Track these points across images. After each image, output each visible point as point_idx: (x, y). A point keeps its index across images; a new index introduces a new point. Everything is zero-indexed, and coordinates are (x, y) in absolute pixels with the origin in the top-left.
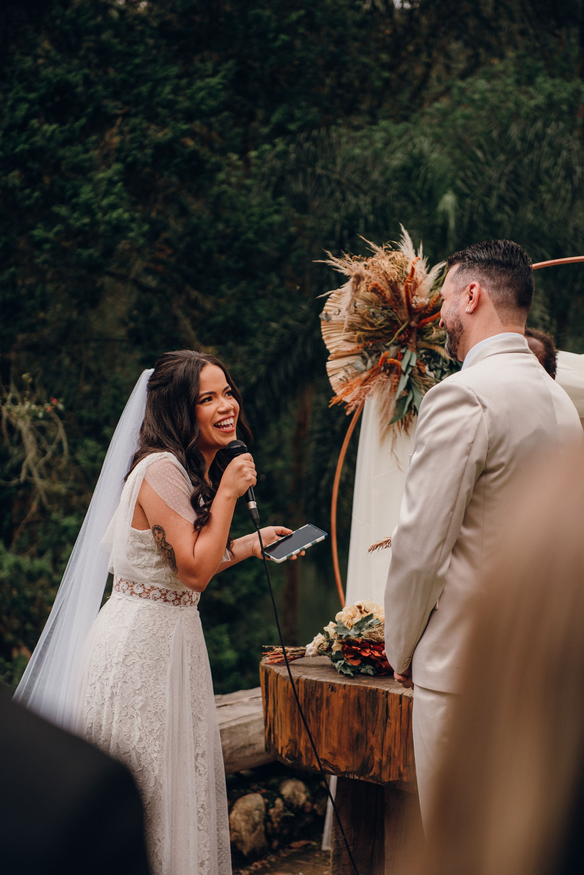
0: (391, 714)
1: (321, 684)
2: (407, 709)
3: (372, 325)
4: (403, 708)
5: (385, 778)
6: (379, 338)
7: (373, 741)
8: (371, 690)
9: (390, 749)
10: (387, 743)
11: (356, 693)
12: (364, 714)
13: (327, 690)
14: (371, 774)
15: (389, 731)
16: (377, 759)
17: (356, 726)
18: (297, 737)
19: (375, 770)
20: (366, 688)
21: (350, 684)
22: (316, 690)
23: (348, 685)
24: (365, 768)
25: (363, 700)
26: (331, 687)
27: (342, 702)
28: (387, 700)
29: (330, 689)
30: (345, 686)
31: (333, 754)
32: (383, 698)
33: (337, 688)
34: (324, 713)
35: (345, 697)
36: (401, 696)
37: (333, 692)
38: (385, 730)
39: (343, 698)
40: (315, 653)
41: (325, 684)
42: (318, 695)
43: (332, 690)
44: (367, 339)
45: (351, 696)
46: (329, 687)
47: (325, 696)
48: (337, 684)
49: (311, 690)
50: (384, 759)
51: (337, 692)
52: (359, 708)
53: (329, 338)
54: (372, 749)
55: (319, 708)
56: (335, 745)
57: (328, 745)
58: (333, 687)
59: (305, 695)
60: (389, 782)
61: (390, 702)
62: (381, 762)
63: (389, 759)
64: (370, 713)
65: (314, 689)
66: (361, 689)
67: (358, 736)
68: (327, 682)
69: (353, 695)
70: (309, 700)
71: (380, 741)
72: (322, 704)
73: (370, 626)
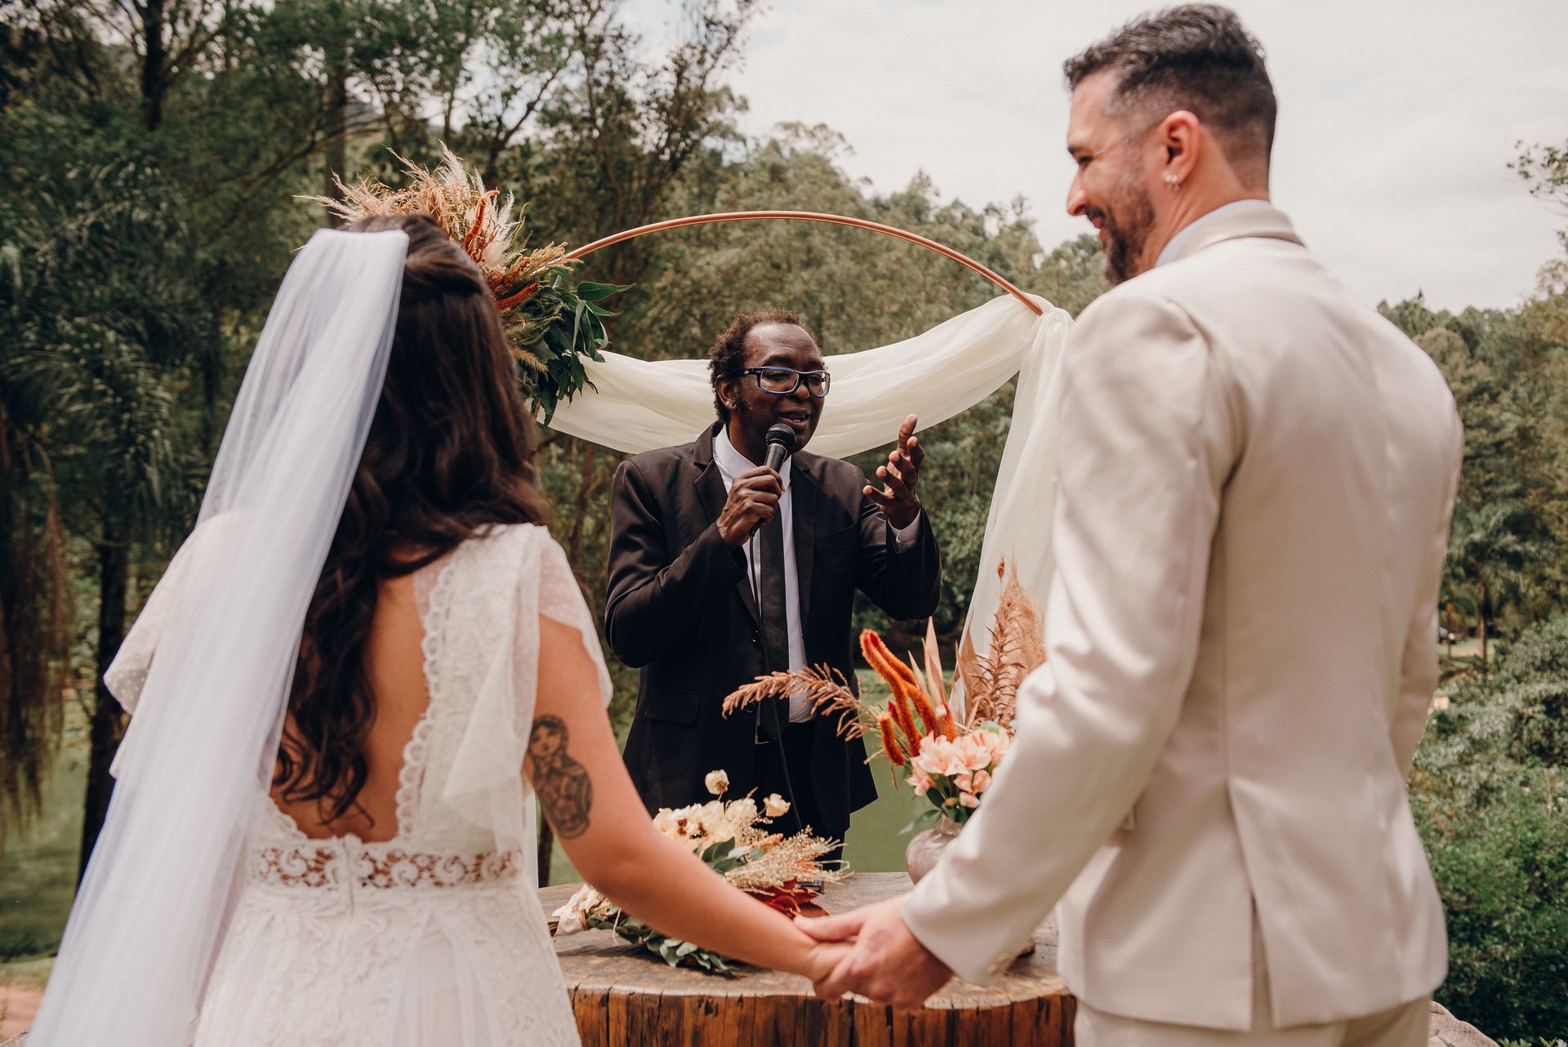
1: (676, 1003)
2: (905, 1034)
4: (895, 1033)
11: (771, 1010)
13: (695, 1012)
21: (752, 994)
22: (663, 1014)
23: (749, 998)
25: (786, 1025)
26: (703, 1005)
27: (735, 1033)
28: (853, 1021)
29: (702, 1009)
30: (741, 999)
32: (841, 1016)
33: (722, 1005)
35: (743, 1023)
37: (711, 1016)
39: (739, 1025)
40: (580, 926)
41: (686, 1000)
42: (668, 1025)
43: (708, 1010)
45: (757, 1019)
46: (700, 1006)
47: (688, 1024)
48: (718, 997)
49: (646, 1016)
51: (721, 1015)
58: (708, 1006)
59: (631, 1027)
61: (859, 1022)
65: (656, 1013)
66: (783, 1001)
68: (690, 997)
69: (761, 1016)
70: (643, 1038)
73: (740, 862)
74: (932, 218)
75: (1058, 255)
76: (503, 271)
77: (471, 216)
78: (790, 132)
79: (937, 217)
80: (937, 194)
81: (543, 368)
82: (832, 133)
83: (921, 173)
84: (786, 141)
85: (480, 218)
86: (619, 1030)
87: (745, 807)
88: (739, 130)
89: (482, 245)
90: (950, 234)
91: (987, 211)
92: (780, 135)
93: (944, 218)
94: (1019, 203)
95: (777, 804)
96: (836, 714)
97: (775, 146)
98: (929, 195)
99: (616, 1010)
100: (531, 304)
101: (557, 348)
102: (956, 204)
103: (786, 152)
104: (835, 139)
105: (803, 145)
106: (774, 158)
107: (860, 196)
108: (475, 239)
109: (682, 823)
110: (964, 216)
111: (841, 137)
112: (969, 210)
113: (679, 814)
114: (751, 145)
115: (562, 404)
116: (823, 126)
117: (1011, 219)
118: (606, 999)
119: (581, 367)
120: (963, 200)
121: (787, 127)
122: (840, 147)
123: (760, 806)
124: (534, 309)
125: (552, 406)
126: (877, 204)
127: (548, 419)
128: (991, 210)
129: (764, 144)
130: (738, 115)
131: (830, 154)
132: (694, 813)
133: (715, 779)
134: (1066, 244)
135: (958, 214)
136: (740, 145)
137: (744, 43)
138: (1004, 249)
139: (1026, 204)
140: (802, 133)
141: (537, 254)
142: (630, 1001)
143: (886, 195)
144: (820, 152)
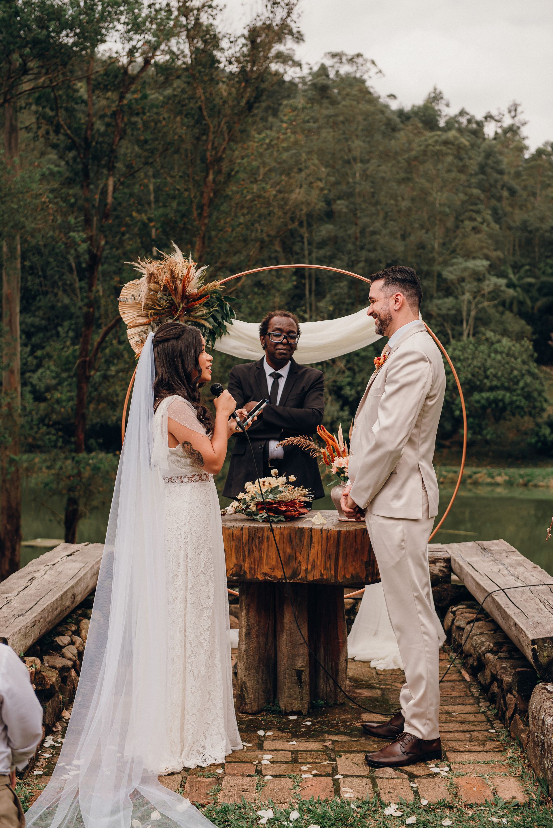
0: (315, 540)
1: (262, 528)
2: (326, 536)
3: (160, 306)
4: (323, 536)
5: (310, 578)
6: (163, 314)
7: (300, 558)
8: (299, 528)
9: (314, 561)
10: (312, 558)
12: (294, 543)
13: (268, 531)
14: (299, 577)
15: (312, 551)
16: (303, 568)
17: (289, 551)
18: (242, 562)
19: (302, 575)
20: (295, 528)
22: (259, 532)
23: (283, 527)
24: (295, 574)
25: (293, 535)
26: (270, 529)
28: (311, 534)
30: (280, 528)
31: (272, 569)
32: (308, 532)
33: (275, 529)
34: (265, 545)
35: (281, 534)
36: (321, 530)
37: (272, 532)
38: (310, 550)
42: (260, 535)
44: (155, 314)
47: (266, 534)
49: (254, 533)
50: (310, 567)
51: (274, 532)
52: (291, 540)
53: (124, 313)
54: (300, 563)
55: (261, 543)
56: (274, 563)
57: (267, 564)
59: (249, 536)
60: (313, 581)
61: (313, 534)
62: (306, 570)
63: (313, 567)
64: (298, 541)
65: (257, 530)
66: (292, 528)
67: (289, 556)
68: (266, 527)
69: (286, 532)
70: (253, 538)
71: (306, 557)
72: (263, 540)
73: (281, 492)
74: (442, 123)
75: (540, 152)
76: (196, 291)
77: (185, 271)
78: (336, 60)
79: (447, 123)
80: (448, 105)
81: (211, 327)
82: (366, 60)
83: (435, 89)
84: (332, 67)
85: (188, 273)
86: (246, 537)
87: (283, 479)
88: (296, 58)
89: (189, 282)
90: (456, 138)
91: (486, 118)
92: (328, 62)
93: (451, 123)
94: (514, 109)
95: (292, 478)
96: (310, 450)
97: (323, 69)
98: (441, 107)
99: (245, 531)
100: (207, 303)
101: (215, 319)
102: (462, 113)
103: (332, 75)
104: (369, 65)
105: (345, 69)
106: (322, 80)
107: (387, 107)
108: (186, 280)
109: (264, 482)
110: (469, 121)
111: (373, 63)
112: (473, 117)
113: (263, 479)
114: (306, 71)
115: (218, 340)
116: (359, 55)
117: (507, 122)
118: (242, 528)
119: (225, 327)
120: (468, 110)
121: (334, 55)
122: (374, 70)
123: (288, 478)
124: (207, 305)
125: (214, 340)
126: (401, 113)
127: (213, 346)
128: (489, 117)
129: (316, 68)
130: (295, 46)
131: (365, 77)
132: (267, 479)
133: (274, 471)
134: (546, 143)
135: (464, 120)
136: (298, 69)
137: (299, 16)
138: (498, 148)
139: (519, 109)
140: (344, 59)
141: (210, 285)
142: (249, 528)
143: (407, 107)
144: (358, 75)
